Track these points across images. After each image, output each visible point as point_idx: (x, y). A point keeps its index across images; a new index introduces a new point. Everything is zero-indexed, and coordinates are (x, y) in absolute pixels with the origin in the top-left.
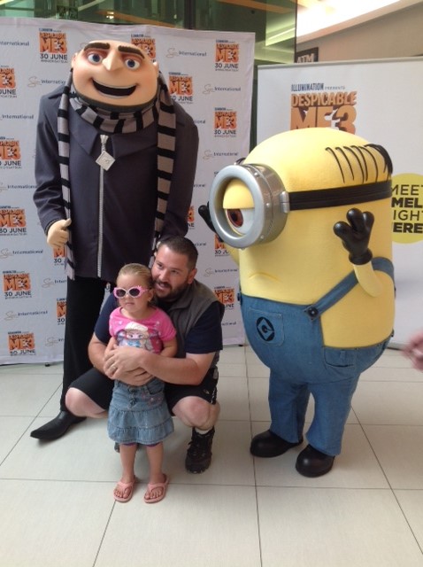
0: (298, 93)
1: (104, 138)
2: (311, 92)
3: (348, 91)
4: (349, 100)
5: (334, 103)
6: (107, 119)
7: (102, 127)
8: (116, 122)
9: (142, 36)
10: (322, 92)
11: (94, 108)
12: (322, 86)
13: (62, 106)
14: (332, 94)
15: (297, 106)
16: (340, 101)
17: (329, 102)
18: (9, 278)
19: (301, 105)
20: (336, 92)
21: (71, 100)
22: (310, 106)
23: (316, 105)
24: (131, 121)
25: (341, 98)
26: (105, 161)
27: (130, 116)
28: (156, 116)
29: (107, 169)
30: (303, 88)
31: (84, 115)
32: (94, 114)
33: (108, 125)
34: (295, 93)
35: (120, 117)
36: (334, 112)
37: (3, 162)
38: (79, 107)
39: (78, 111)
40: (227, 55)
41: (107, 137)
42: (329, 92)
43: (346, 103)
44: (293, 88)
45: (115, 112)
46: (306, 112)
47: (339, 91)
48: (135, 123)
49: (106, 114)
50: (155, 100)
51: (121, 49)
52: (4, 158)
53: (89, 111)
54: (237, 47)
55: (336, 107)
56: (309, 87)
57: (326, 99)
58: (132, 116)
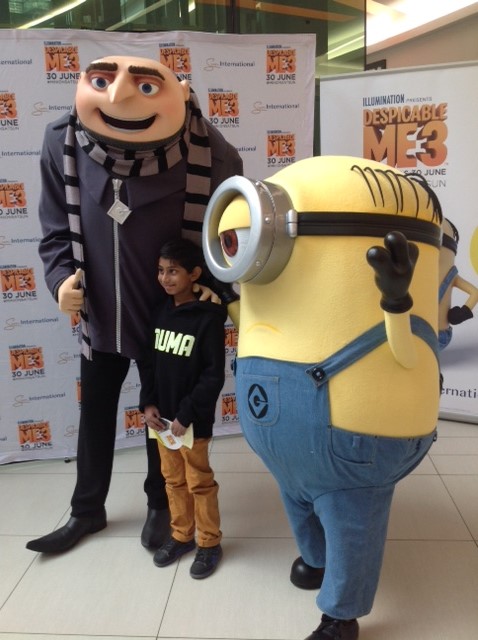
0: (372, 109)
1: (117, 183)
2: (388, 106)
3: (436, 102)
4: (438, 114)
5: (419, 119)
6: (120, 160)
7: (115, 169)
8: (131, 162)
9: (174, 44)
10: (402, 105)
11: (103, 146)
12: (403, 99)
13: (67, 142)
14: (416, 107)
15: (371, 125)
16: (426, 116)
17: (412, 117)
18: (16, 353)
19: (376, 122)
20: (420, 105)
21: (77, 133)
22: (388, 123)
23: (395, 122)
24: (152, 160)
25: (428, 112)
26: (119, 212)
27: (150, 154)
28: (184, 151)
29: (122, 223)
30: (377, 101)
31: (91, 154)
32: (104, 154)
33: (122, 167)
34: (368, 108)
35: (137, 157)
36: (419, 129)
37: (5, 210)
38: (87, 143)
39: (85, 148)
40: (281, 64)
41: (121, 182)
42: (411, 105)
43: (434, 117)
44: (365, 102)
45: (130, 150)
46: (383, 132)
47: (425, 103)
48: (156, 163)
49: (120, 153)
50: (183, 131)
51: (132, 70)
52: (6, 205)
53: (97, 149)
54: (292, 53)
55: (421, 124)
56: (385, 100)
57: (407, 114)
58: (153, 154)
